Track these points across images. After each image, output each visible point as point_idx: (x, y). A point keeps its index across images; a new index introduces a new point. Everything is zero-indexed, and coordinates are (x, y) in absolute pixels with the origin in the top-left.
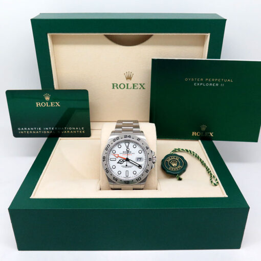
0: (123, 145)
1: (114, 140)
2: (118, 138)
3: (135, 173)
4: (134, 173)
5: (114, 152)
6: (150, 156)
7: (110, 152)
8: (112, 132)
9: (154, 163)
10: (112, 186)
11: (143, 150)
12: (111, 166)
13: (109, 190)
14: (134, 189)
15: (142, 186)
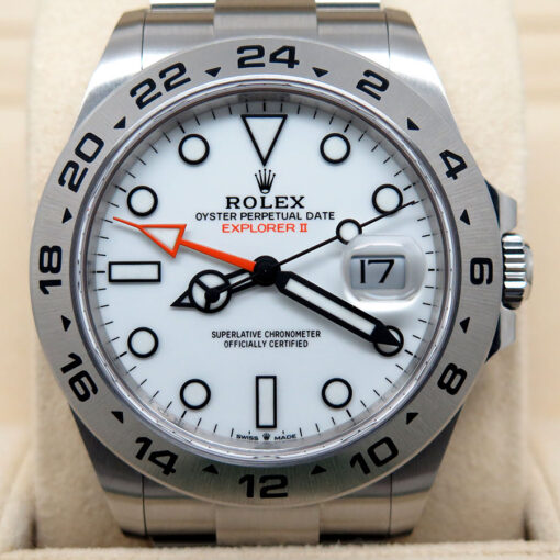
0: (226, 134)
1: (143, 91)
2: (175, 74)
3: (337, 393)
4: (334, 392)
5: (142, 201)
6: (476, 241)
7: (104, 198)
8: (126, 22)
9: (512, 299)
10: (131, 512)
11: (418, 182)
12: (118, 332)
13: (103, 543)
14: (328, 538)
15: (400, 512)
